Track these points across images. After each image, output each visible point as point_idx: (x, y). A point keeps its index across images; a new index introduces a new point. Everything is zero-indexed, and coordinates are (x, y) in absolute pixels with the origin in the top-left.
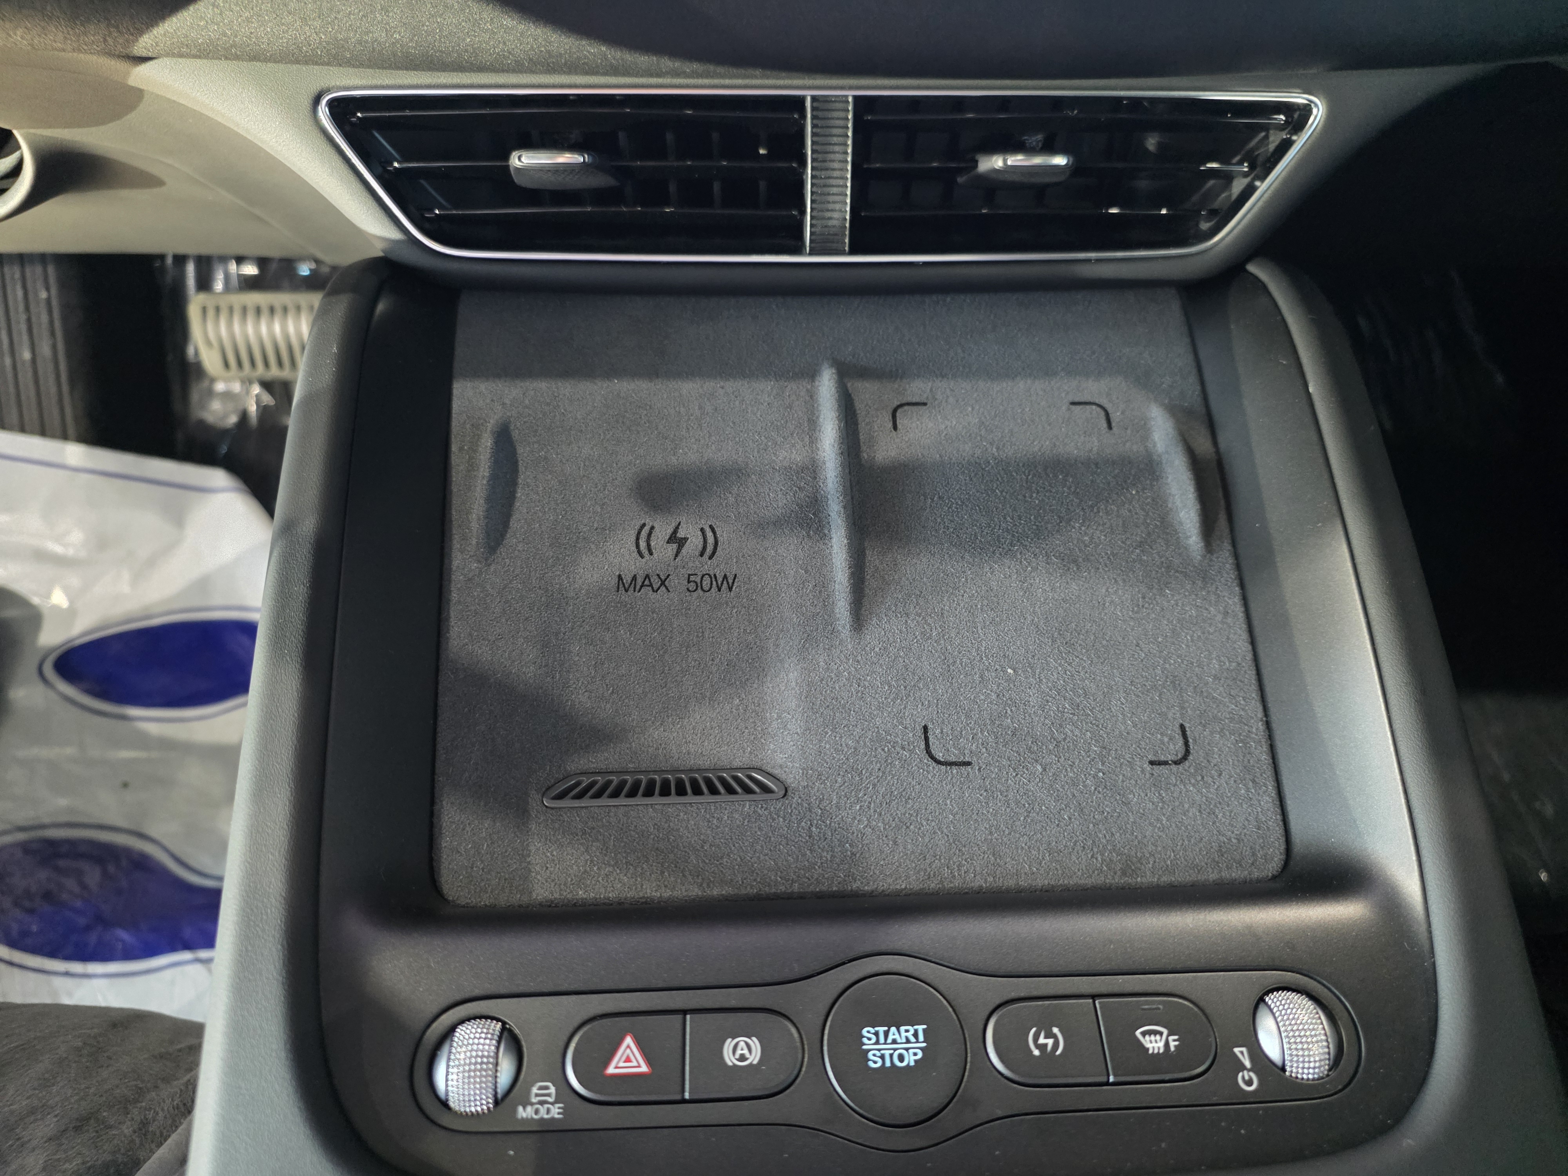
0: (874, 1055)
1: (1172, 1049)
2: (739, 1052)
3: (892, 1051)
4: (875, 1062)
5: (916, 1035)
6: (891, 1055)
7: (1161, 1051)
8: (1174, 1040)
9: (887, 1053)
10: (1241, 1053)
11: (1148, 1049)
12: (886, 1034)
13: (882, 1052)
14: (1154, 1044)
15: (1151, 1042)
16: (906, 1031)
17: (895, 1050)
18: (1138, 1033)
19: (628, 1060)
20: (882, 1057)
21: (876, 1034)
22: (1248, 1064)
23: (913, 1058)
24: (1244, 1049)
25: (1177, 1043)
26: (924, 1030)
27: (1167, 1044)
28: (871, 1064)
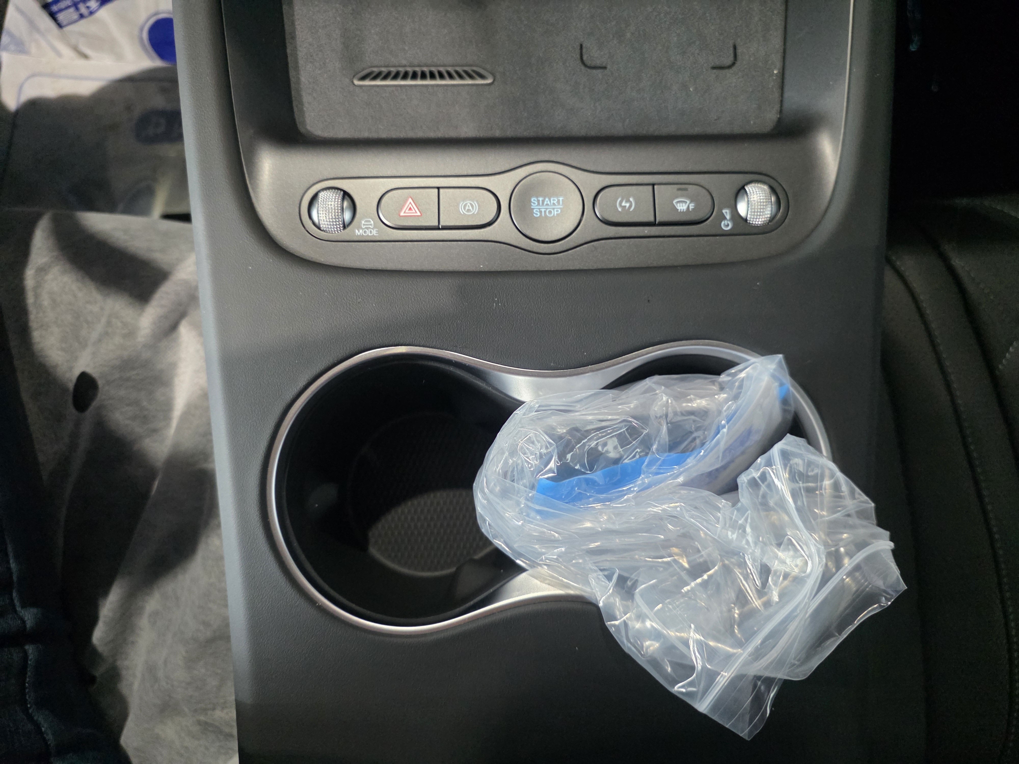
0: (536, 211)
1: (690, 210)
2: (467, 208)
3: (545, 210)
4: (537, 214)
5: (558, 201)
6: (545, 212)
7: (685, 211)
8: (691, 206)
9: (543, 210)
10: (727, 213)
11: (678, 210)
12: (543, 201)
13: (541, 210)
14: (682, 207)
15: (680, 206)
16: (554, 200)
17: (547, 209)
18: (674, 202)
19: (410, 209)
20: (541, 212)
21: (538, 201)
22: (728, 217)
23: (556, 213)
24: (728, 211)
25: (693, 207)
26: (562, 200)
27: (688, 206)
28: (535, 215)
